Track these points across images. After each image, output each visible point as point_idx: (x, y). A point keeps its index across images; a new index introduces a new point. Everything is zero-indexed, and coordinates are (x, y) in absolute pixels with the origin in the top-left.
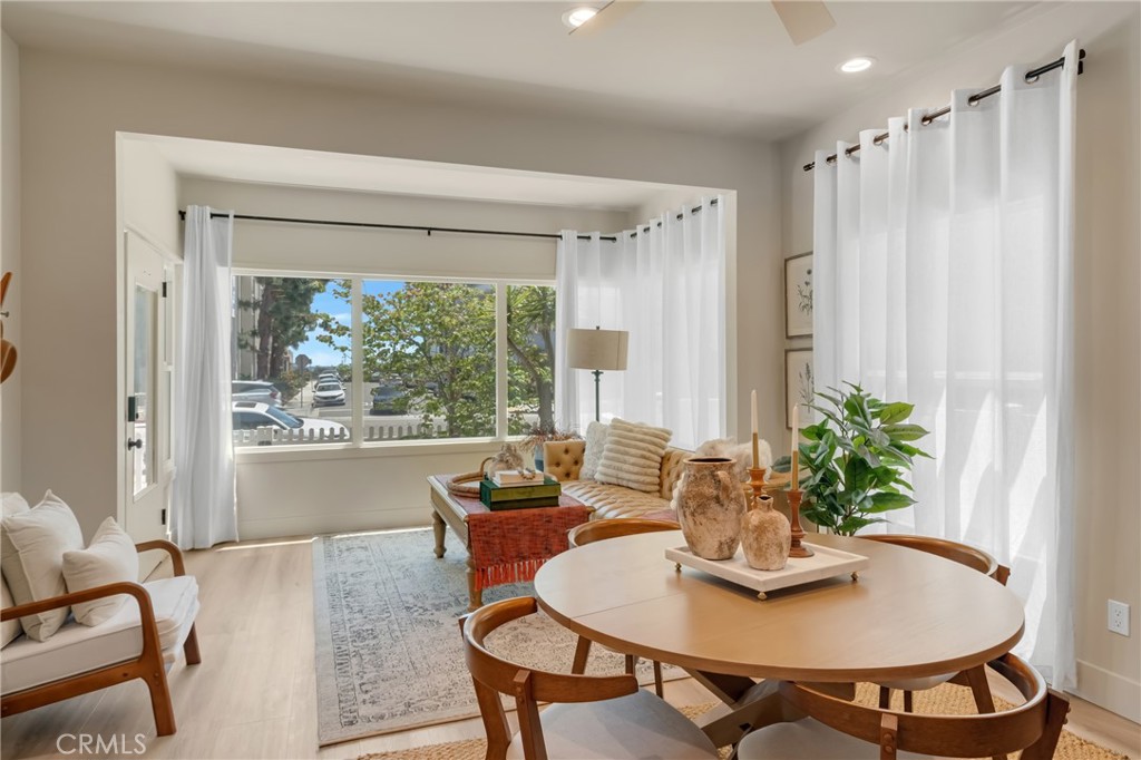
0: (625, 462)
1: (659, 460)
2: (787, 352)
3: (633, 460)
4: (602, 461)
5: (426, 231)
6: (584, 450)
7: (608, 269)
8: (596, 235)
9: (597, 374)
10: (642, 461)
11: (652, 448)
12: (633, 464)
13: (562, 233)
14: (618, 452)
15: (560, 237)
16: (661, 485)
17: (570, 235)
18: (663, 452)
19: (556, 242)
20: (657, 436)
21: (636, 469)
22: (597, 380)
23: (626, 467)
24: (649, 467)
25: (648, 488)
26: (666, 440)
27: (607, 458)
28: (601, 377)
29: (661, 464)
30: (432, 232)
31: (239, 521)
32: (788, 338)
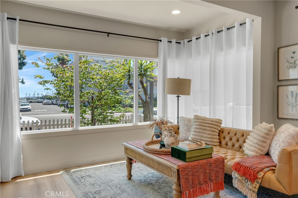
0: (205, 133)
1: (218, 132)
2: (278, 86)
3: (208, 132)
4: (192, 133)
5: (107, 34)
6: (178, 129)
7: (178, 55)
8: (174, 41)
9: (178, 97)
10: (211, 133)
11: (216, 127)
12: (209, 134)
13: (162, 39)
14: (201, 129)
15: (161, 41)
16: (220, 143)
17: (165, 40)
18: (219, 129)
19: (158, 43)
20: (217, 122)
21: (210, 136)
22: (178, 100)
23: (205, 135)
24: (215, 135)
25: (216, 144)
26: (221, 123)
27: (195, 132)
28: (179, 98)
29: (219, 134)
30: (109, 35)
31: (23, 166)
32: (279, 80)
